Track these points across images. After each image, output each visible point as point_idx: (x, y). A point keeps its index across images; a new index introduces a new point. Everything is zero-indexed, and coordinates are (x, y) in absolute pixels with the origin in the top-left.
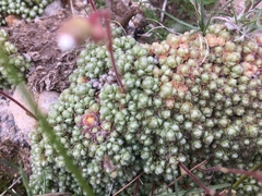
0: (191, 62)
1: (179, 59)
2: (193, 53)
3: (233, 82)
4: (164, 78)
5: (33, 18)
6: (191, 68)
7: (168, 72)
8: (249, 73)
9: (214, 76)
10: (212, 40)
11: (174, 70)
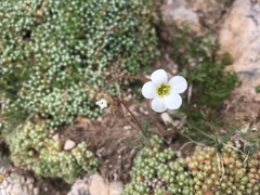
0: (213, 176)
1: (205, 174)
2: (214, 169)
3: (243, 187)
4: (196, 187)
5: (96, 118)
6: (213, 180)
7: (199, 183)
8: (253, 181)
9: (230, 184)
10: (226, 161)
11: (203, 181)
